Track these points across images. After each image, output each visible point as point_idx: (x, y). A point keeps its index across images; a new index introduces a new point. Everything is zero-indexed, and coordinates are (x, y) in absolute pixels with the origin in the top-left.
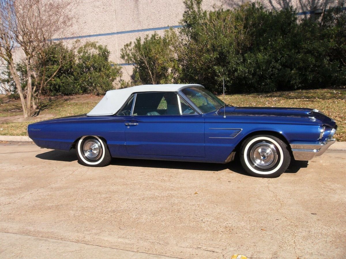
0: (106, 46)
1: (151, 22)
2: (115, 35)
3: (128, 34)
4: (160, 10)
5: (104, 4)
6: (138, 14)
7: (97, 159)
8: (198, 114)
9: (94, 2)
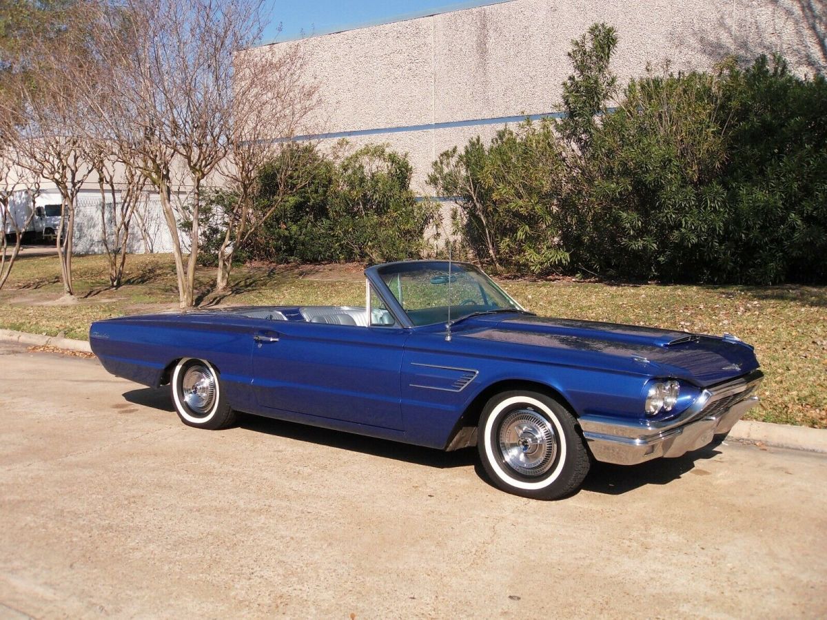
0: (406, 155)
1: (513, 103)
2: (430, 130)
3: (460, 128)
4: (534, 73)
5: (412, 58)
6: (485, 83)
7: (206, 412)
8: (400, 328)
9: (392, 55)
